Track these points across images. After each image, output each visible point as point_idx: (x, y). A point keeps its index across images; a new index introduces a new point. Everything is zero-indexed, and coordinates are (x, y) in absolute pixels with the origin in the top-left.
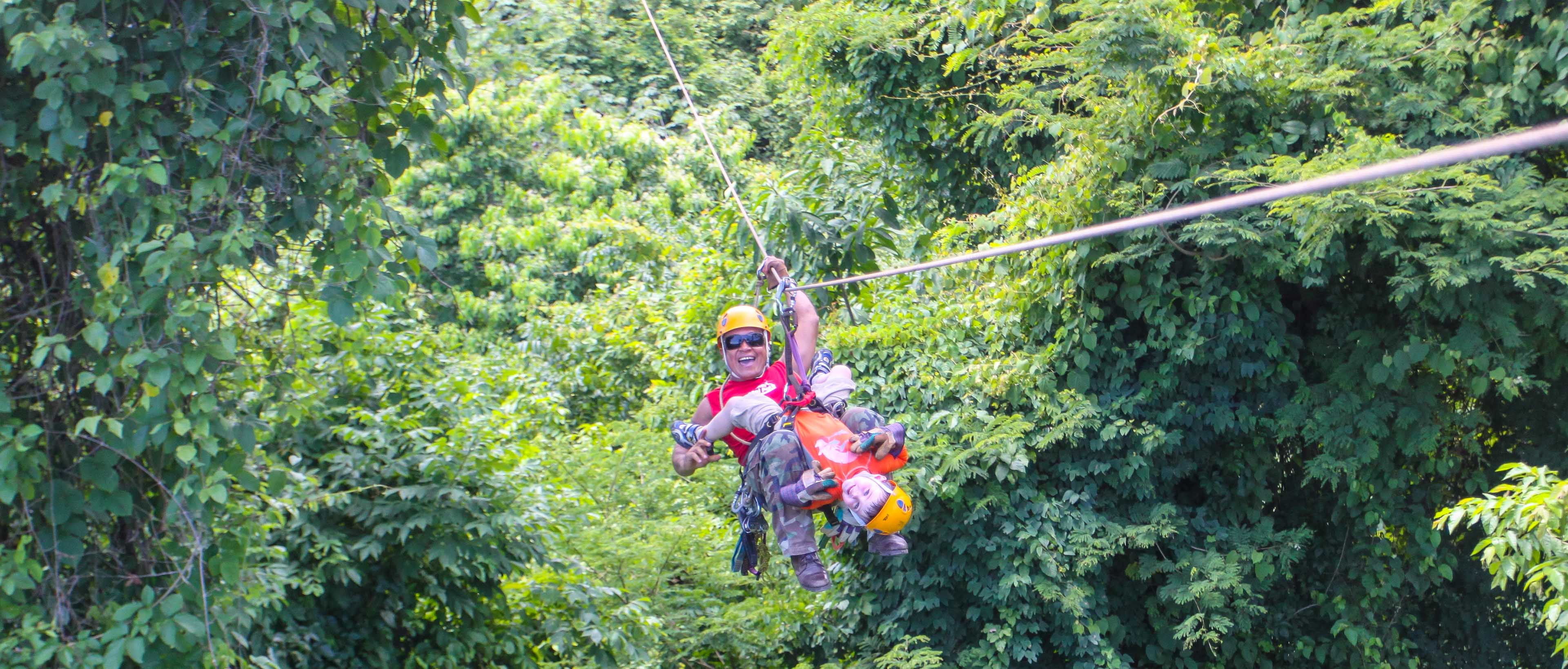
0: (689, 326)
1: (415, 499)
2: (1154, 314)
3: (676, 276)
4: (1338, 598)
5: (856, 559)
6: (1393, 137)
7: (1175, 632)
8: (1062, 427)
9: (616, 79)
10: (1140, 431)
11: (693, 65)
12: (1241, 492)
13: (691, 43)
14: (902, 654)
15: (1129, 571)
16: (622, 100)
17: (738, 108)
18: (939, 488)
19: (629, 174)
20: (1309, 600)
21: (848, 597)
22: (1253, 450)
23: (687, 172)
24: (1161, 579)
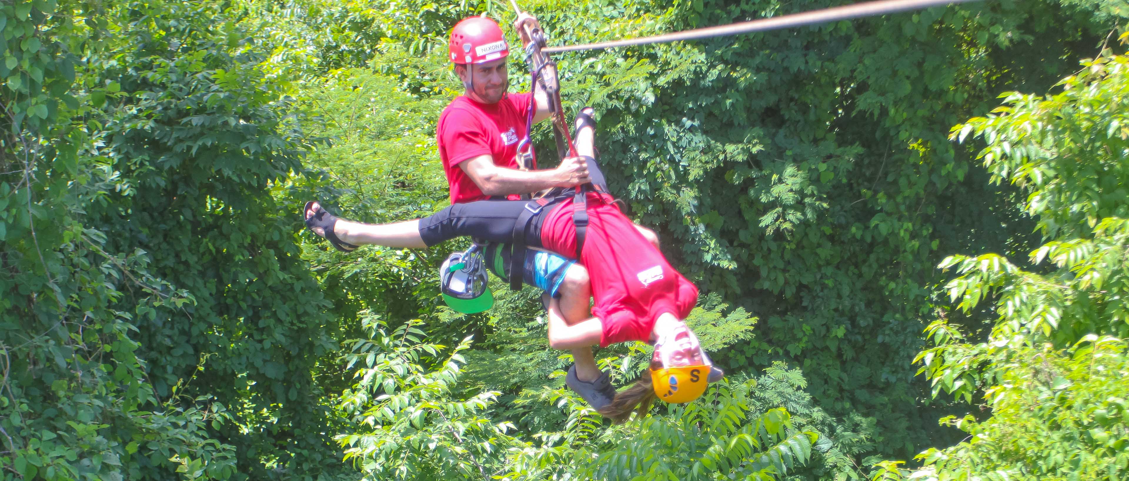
1: (203, 125)
4: (880, 195)
7: (760, 221)
8: (678, 69)
10: (736, 74)
12: (812, 117)
15: (727, 177)
20: (860, 196)
22: (821, 86)
24: (749, 183)
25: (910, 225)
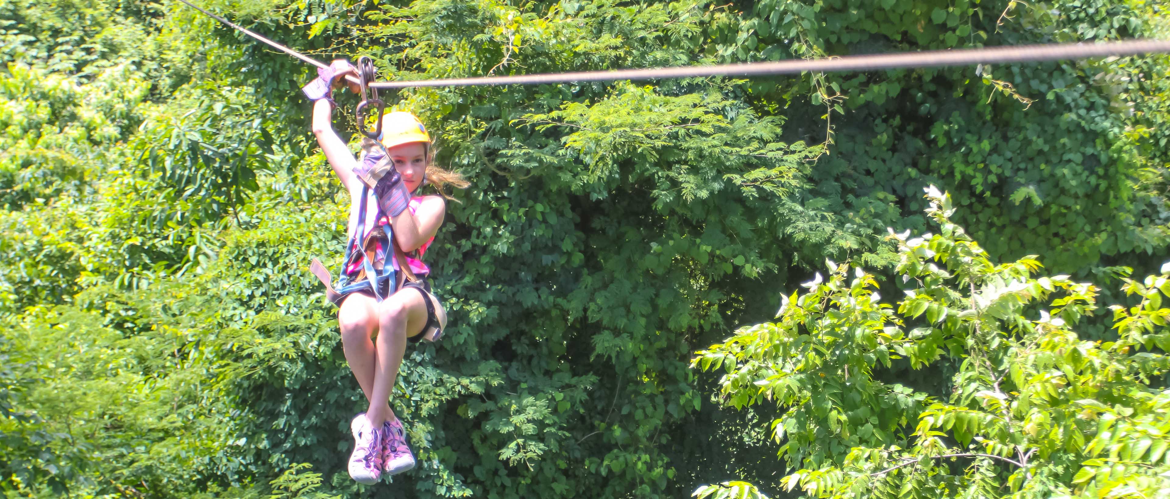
0: (110, 230)
2: (476, 218)
3: (95, 192)
4: (615, 427)
5: (251, 406)
6: (651, 88)
7: (501, 454)
9: (38, 40)
10: (468, 308)
11: (98, 28)
13: (96, 13)
14: (291, 477)
15: (460, 411)
16: (45, 54)
17: (134, 63)
18: (317, 350)
19: (54, 113)
20: (592, 427)
21: (246, 435)
23: (98, 112)
24: (485, 416)
25: (648, 456)
